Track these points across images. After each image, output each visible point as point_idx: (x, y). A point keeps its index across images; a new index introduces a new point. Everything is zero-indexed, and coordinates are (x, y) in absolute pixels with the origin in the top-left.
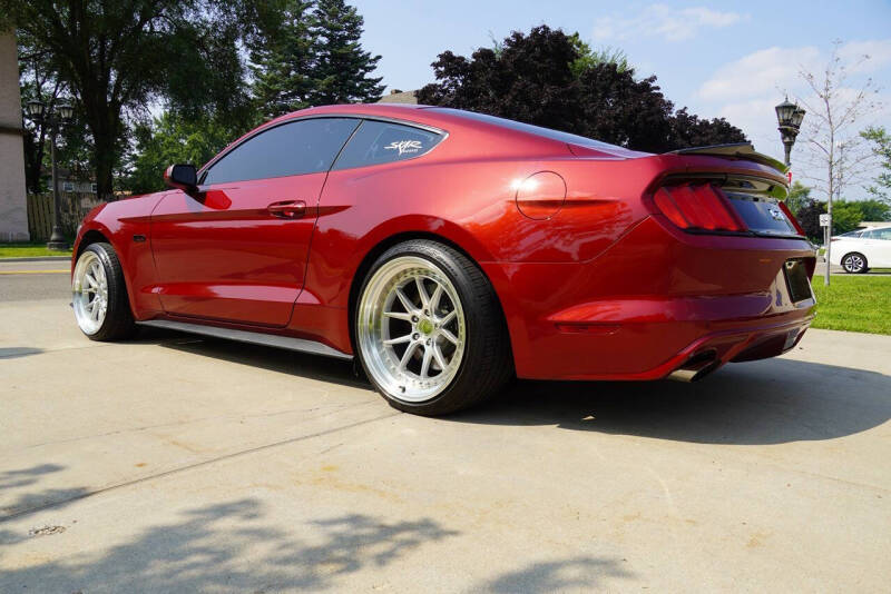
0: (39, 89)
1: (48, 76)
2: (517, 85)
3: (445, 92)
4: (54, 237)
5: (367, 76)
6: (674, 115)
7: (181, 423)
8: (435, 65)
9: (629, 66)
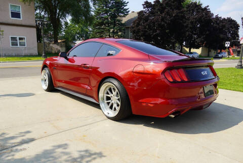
0: (40, 14)
1: (43, 11)
2: (166, 10)
3: (145, 12)
4: (43, 55)
5: (125, 8)
6: (214, 17)
7: (58, 120)
8: (143, 5)
9: (201, 3)
